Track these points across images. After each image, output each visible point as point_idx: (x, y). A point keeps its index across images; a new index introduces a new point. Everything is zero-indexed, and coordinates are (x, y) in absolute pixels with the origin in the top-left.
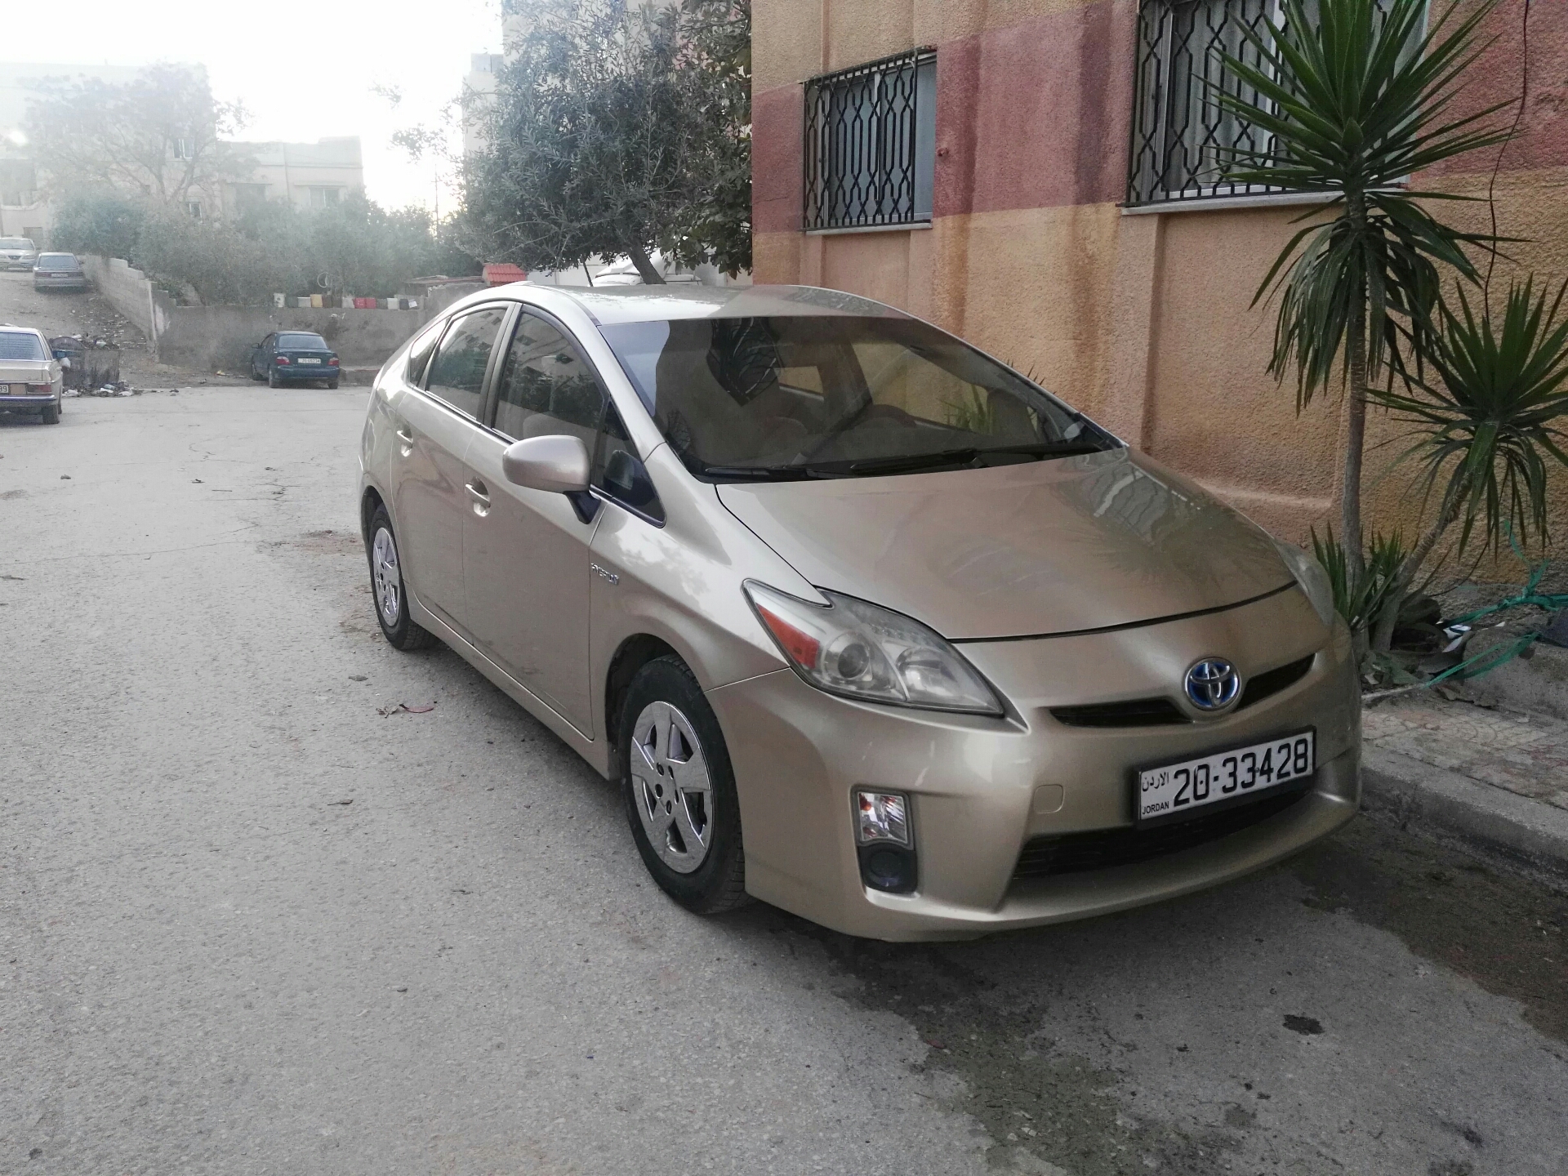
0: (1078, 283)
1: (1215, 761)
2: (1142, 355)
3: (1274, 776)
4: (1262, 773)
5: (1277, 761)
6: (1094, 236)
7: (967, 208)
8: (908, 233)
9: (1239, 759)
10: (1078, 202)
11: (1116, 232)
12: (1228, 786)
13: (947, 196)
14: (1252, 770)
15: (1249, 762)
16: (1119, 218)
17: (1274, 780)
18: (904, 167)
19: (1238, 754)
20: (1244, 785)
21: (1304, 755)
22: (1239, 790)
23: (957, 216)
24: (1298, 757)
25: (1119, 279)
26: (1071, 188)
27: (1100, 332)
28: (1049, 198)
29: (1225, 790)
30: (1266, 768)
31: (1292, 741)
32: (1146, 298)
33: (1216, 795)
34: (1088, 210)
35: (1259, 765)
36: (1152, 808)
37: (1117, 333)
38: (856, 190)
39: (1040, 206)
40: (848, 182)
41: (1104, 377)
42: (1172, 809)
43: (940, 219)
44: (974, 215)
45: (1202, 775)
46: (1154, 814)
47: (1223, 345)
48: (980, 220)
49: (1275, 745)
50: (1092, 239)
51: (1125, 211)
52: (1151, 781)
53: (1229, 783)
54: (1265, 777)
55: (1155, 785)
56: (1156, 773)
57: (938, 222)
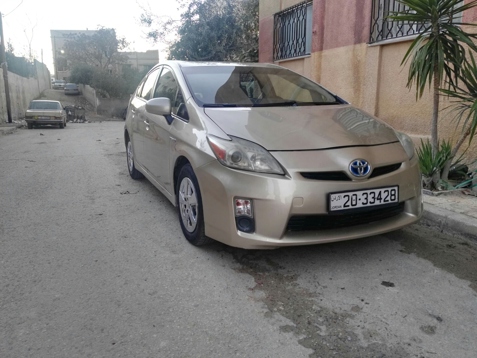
0: (355, 70)
1: (359, 194)
2: (375, 91)
3: (382, 201)
4: (378, 199)
5: (383, 196)
6: (360, 54)
7: (321, 49)
8: (303, 59)
9: (369, 194)
10: (355, 44)
11: (366, 52)
12: (364, 203)
13: (315, 45)
14: (374, 198)
15: (372, 195)
16: (367, 47)
17: (382, 202)
18: (303, 38)
19: (368, 192)
20: (371, 203)
21: (394, 195)
22: (369, 204)
23: (318, 52)
24: (392, 195)
25: (367, 67)
26: (353, 39)
27: (361, 85)
28: (346, 44)
29: (363, 204)
30: (379, 198)
31: (390, 189)
32: (376, 73)
33: (360, 205)
34: (358, 46)
35: (376, 196)
36: (335, 207)
37: (367, 85)
38: (288, 46)
39: (344, 46)
40: (286, 44)
41: (363, 100)
42: (343, 208)
43: (313, 53)
44: (323, 51)
45: (354, 198)
46: (335, 209)
47: (400, 86)
48: (325, 52)
49: (383, 190)
50: (359, 55)
51: (369, 45)
52: (335, 198)
53: (365, 201)
54: (379, 201)
55: (336, 199)
56: (337, 195)
57: (312, 54)
